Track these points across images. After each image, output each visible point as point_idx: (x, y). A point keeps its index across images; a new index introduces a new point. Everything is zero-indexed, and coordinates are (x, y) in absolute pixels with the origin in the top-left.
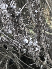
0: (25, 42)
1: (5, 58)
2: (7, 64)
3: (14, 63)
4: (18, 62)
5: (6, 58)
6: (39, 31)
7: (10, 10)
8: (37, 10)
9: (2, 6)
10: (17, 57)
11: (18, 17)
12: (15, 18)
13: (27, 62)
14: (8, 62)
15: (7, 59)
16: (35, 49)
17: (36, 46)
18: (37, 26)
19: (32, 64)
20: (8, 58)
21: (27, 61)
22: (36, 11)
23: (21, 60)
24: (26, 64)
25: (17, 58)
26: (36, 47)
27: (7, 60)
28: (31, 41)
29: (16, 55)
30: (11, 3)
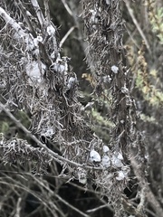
0: (92, 160)
1: (12, 193)
2: (18, 209)
3: (39, 208)
4: (51, 203)
5: (16, 192)
6: (122, 122)
7: (50, 78)
8: (117, 65)
9: (32, 68)
10: (48, 188)
11: (69, 93)
12: (62, 95)
13: (79, 202)
14: (21, 205)
15: (18, 195)
16: (116, 175)
17: (119, 166)
18: (118, 108)
19: (94, 210)
20: (20, 193)
21: (77, 200)
22: (115, 69)
23: (60, 198)
24: (77, 210)
25: (48, 191)
26: (120, 169)
27: (20, 199)
28: (106, 156)
29: (45, 184)
30: (53, 56)
